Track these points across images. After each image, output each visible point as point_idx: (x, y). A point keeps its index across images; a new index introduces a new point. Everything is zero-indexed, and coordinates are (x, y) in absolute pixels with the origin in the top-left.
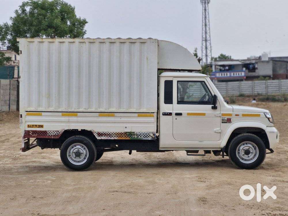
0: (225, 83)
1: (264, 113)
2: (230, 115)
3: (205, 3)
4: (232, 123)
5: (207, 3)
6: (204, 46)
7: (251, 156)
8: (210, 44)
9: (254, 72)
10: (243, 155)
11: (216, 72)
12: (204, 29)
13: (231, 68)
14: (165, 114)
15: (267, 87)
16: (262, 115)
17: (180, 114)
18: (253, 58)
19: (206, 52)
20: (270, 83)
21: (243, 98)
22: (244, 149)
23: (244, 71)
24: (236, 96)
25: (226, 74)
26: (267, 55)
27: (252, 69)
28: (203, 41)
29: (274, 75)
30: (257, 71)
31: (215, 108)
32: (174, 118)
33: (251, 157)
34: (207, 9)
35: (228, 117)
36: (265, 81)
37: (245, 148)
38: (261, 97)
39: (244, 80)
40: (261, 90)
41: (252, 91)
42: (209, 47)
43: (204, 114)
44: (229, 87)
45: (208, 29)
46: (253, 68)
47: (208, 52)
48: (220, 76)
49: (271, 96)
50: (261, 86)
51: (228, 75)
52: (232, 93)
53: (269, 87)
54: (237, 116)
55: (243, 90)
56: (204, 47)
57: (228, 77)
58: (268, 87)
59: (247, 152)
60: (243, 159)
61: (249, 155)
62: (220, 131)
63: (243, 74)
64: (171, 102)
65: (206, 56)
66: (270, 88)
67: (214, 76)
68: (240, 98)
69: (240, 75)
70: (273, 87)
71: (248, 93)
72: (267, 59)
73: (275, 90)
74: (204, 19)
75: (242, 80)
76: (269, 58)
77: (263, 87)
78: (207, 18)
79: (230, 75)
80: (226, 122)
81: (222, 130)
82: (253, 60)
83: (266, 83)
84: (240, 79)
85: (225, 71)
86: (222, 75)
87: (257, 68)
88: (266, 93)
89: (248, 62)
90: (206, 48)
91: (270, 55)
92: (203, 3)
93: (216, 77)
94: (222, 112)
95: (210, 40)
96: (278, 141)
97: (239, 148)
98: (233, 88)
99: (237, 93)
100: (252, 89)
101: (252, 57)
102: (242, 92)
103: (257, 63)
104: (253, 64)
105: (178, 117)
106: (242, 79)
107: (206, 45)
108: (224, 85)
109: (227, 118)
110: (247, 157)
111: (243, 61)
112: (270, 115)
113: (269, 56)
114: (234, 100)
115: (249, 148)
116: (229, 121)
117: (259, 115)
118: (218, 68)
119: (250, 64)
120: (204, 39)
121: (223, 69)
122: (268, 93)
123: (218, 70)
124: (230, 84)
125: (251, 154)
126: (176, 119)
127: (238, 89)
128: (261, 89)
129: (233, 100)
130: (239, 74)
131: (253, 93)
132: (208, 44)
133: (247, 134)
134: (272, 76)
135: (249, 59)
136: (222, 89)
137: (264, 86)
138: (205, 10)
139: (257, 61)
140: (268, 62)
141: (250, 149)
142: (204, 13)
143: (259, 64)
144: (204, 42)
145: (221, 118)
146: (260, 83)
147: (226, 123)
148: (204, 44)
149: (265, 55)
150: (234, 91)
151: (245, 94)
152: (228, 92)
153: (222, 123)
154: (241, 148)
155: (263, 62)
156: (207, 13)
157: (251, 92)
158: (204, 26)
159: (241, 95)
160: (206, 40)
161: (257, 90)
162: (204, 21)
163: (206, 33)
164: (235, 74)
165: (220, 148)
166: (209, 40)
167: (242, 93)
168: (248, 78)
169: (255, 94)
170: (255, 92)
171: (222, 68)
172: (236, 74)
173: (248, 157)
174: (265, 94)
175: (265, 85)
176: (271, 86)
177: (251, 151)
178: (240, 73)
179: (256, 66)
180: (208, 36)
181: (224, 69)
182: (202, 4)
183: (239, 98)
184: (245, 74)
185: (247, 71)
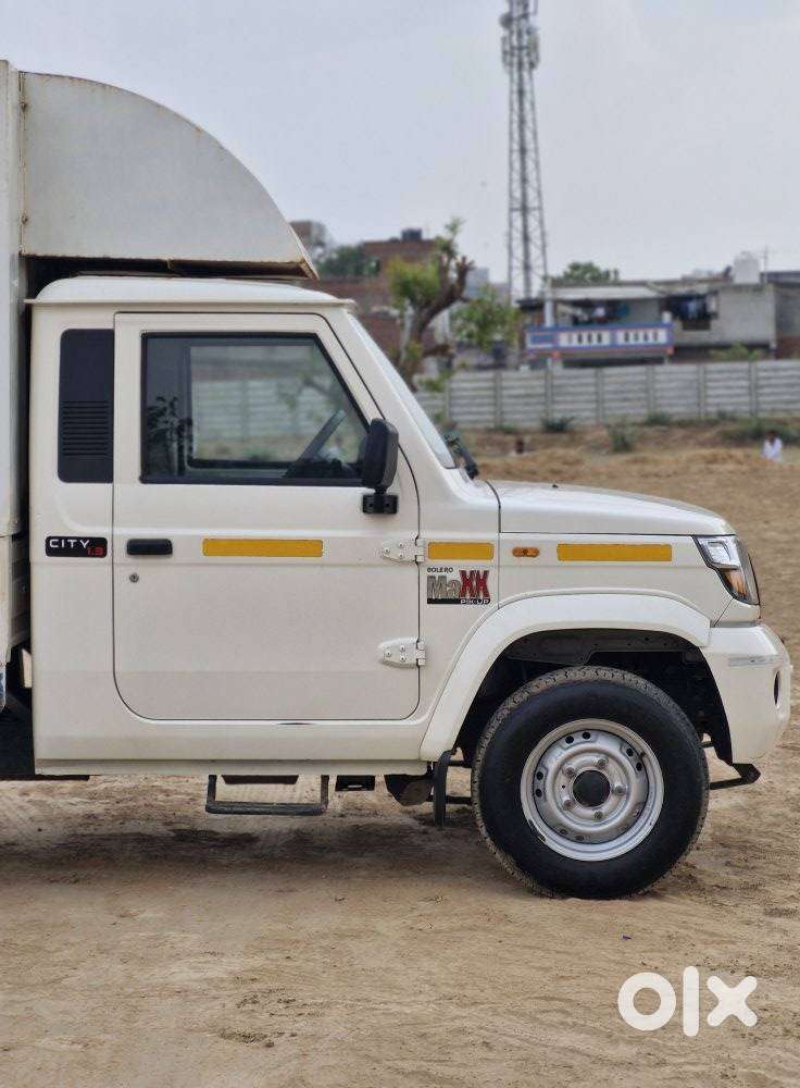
0: (590, 371)
1: (695, 537)
2: (484, 550)
3: (520, 65)
4: (493, 605)
5: (527, 66)
6: (517, 230)
7: (615, 810)
8: (541, 222)
9: (706, 327)
10: (568, 805)
11: (557, 328)
12: (517, 165)
13: (617, 312)
14: (62, 548)
15: (754, 388)
16: (684, 548)
17: (161, 548)
18: (704, 276)
19: (527, 254)
20: (765, 370)
21: (665, 431)
22: (567, 767)
23: (668, 327)
24: (634, 424)
25: (595, 337)
26: (756, 262)
27: (696, 316)
28: (512, 210)
29: (781, 341)
30: (714, 323)
31: (381, 505)
32: (123, 574)
33: (615, 820)
34: (527, 88)
35: (471, 565)
36: (744, 366)
37: (574, 764)
38: (731, 427)
39: (666, 361)
40: (734, 400)
41: (699, 405)
42: (535, 233)
43: (312, 548)
44: (607, 388)
45: (530, 165)
46: (699, 314)
47: (535, 251)
48: (575, 343)
49: (770, 421)
50: (731, 383)
51: (605, 338)
52: (619, 412)
53: (762, 387)
54: (524, 560)
55: (662, 397)
56: (517, 235)
57: (605, 347)
58: (757, 387)
59: (591, 790)
60: (563, 832)
61: (605, 808)
62: (420, 655)
63: (663, 336)
64: (104, 473)
65: (527, 268)
66: (767, 390)
67: (548, 346)
68: (650, 431)
69: (651, 340)
70: (776, 386)
71: (681, 409)
72: (754, 279)
73: (786, 397)
74: (515, 126)
75: (659, 361)
76: (762, 275)
77: (742, 387)
78: (529, 124)
79: (613, 338)
80: (454, 596)
81: (426, 650)
82: (701, 281)
83: (749, 371)
84: (650, 355)
85: (592, 323)
86: (580, 339)
87: (715, 315)
88: (751, 412)
89: (681, 290)
90: (526, 238)
91: (766, 264)
92: (511, 64)
93: (557, 348)
94: (429, 535)
95: (540, 208)
96: (784, 715)
97: (540, 762)
98: (622, 392)
99: (638, 412)
100: (699, 397)
101: (697, 271)
102: (660, 406)
103: (715, 293)
104: (700, 297)
105: (147, 566)
106: (661, 354)
107: (525, 227)
108: (584, 381)
109: (463, 573)
110: (589, 819)
111: (661, 288)
112: (733, 547)
113: (762, 268)
114: (628, 439)
115: (602, 764)
116: (474, 588)
117: (661, 554)
118: (564, 314)
119: (688, 298)
120: (517, 205)
121: (586, 318)
122: (757, 411)
123: (566, 322)
124: (610, 376)
125: (612, 800)
126: (134, 578)
127: (643, 395)
128: (730, 396)
129: (623, 439)
130: (646, 338)
131: (699, 413)
132: (533, 223)
133: (590, 673)
134: (773, 345)
135: (685, 281)
136: (581, 394)
137: (744, 383)
138: (521, 93)
139: (717, 286)
140: (757, 289)
141: (612, 766)
142: (516, 106)
143: (724, 298)
144: (517, 217)
145: (425, 574)
146: (729, 371)
147: (457, 601)
148: (518, 223)
149: (747, 261)
150: (626, 404)
151: (671, 415)
152: (604, 409)
153: (430, 601)
154: (552, 763)
155: (740, 288)
156: (527, 106)
157: (696, 409)
158: (516, 156)
159: (656, 421)
160: (524, 210)
161: (717, 400)
162: (516, 136)
163: (524, 180)
164: (631, 335)
165: (418, 761)
166: (534, 209)
167: (658, 410)
168: (682, 353)
169: (707, 414)
170: (710, 409)
171: (579, 312)
172: (636, 338)
173: (599, 817)
174: (747, 416)
175: (749, 379)
176: (773, 381)
177: (617, 784)
178: (650, 333)
179: (712, 306)
180: (532, 195)
181: (588, 315)
182: (508, 68)
183: (646, 429)
184: (670, 337)
185: (678, 325)
